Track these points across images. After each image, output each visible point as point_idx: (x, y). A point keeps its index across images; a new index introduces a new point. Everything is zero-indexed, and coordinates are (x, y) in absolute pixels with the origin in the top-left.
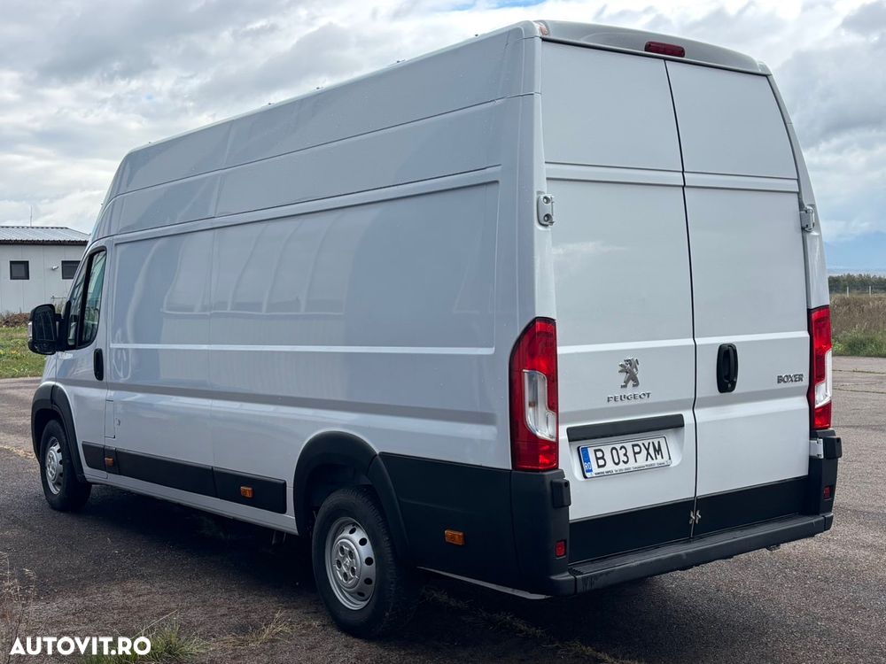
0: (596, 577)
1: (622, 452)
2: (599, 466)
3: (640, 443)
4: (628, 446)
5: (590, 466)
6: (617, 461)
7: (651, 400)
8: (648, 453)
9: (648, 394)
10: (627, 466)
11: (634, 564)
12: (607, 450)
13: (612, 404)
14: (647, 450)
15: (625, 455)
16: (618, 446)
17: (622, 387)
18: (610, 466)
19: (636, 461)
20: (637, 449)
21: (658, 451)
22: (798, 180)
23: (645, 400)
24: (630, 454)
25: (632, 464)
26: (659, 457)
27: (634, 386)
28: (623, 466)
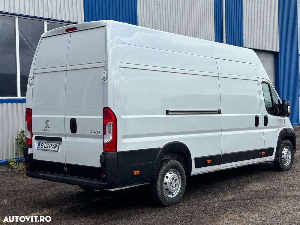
2: (41, 147)
3: (52, 144)
4: (49, 144)
5: (39, 147)
7: (53, 132)
8: (53, 147)
9: (52, 130)
10: (47, 149)
12: (44, 143)
13: (44, 131)
14: (53, 146)
15: (48, 146)
16: (47, 143)
17: (46, 127)
18: (43, 148)
20: (51, 145)
21: (55, 147)
22: (105, 62)
23: (51, 132)
24: (49, 146)
25: (48, 149)
26: (55, 149)
27: (48, 127)
28: (46, 148)
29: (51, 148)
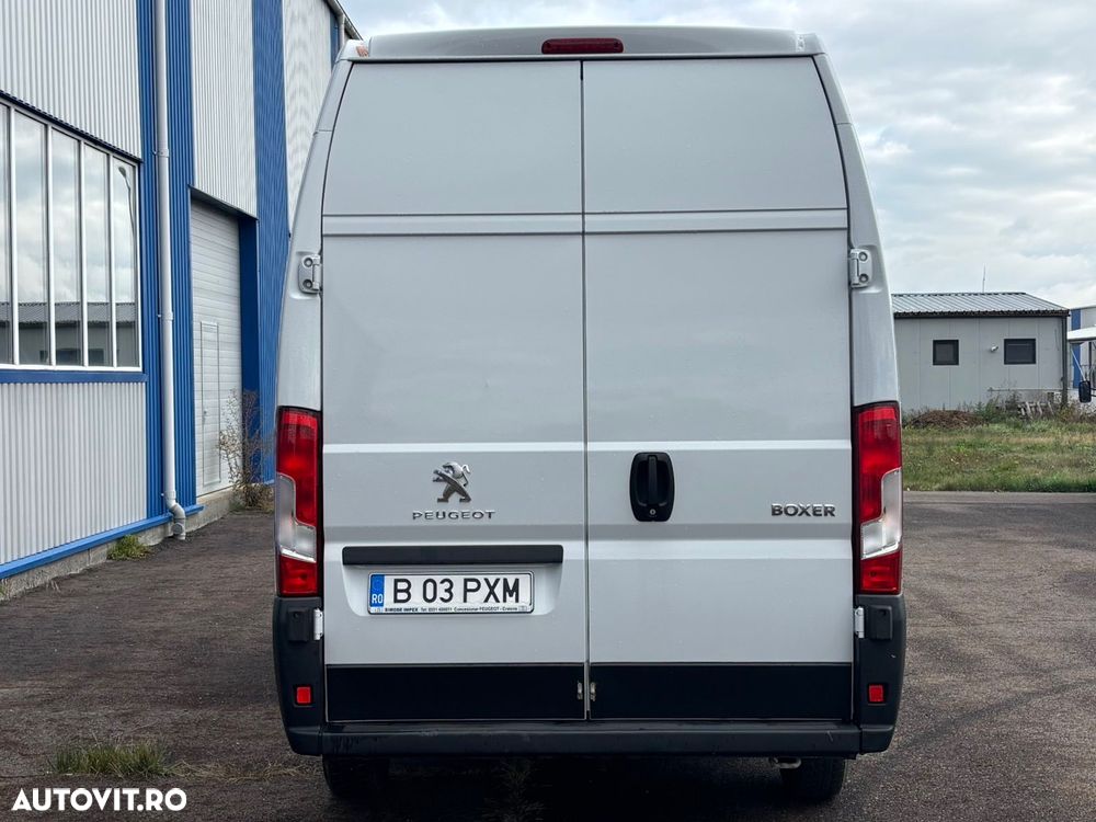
0: (356, 739)
1: (442, 588)
2: (396, 601)
3: (481, 578)
5: (382, 599)
6: (430, 596)
7: (494, 521)
8: (492, 592)
9: (490, 514)
10: (445, 605)
11: (427, 734)
12: (417, 580)
13: (421, 522)
14: (492, 588)
15: (448, 591)
16: (438, 579)
17: (439, 500)
18: (417, 602)
19: (465, 601)
20: (472, 585)
21: (511, 591)
22: (848, 209)
23: (485, 521)
24: (458, 591)
25: (457, 603)
26: (511, 600)
27: (461, 500)
28: (437, 604)
29: (476, 600)
